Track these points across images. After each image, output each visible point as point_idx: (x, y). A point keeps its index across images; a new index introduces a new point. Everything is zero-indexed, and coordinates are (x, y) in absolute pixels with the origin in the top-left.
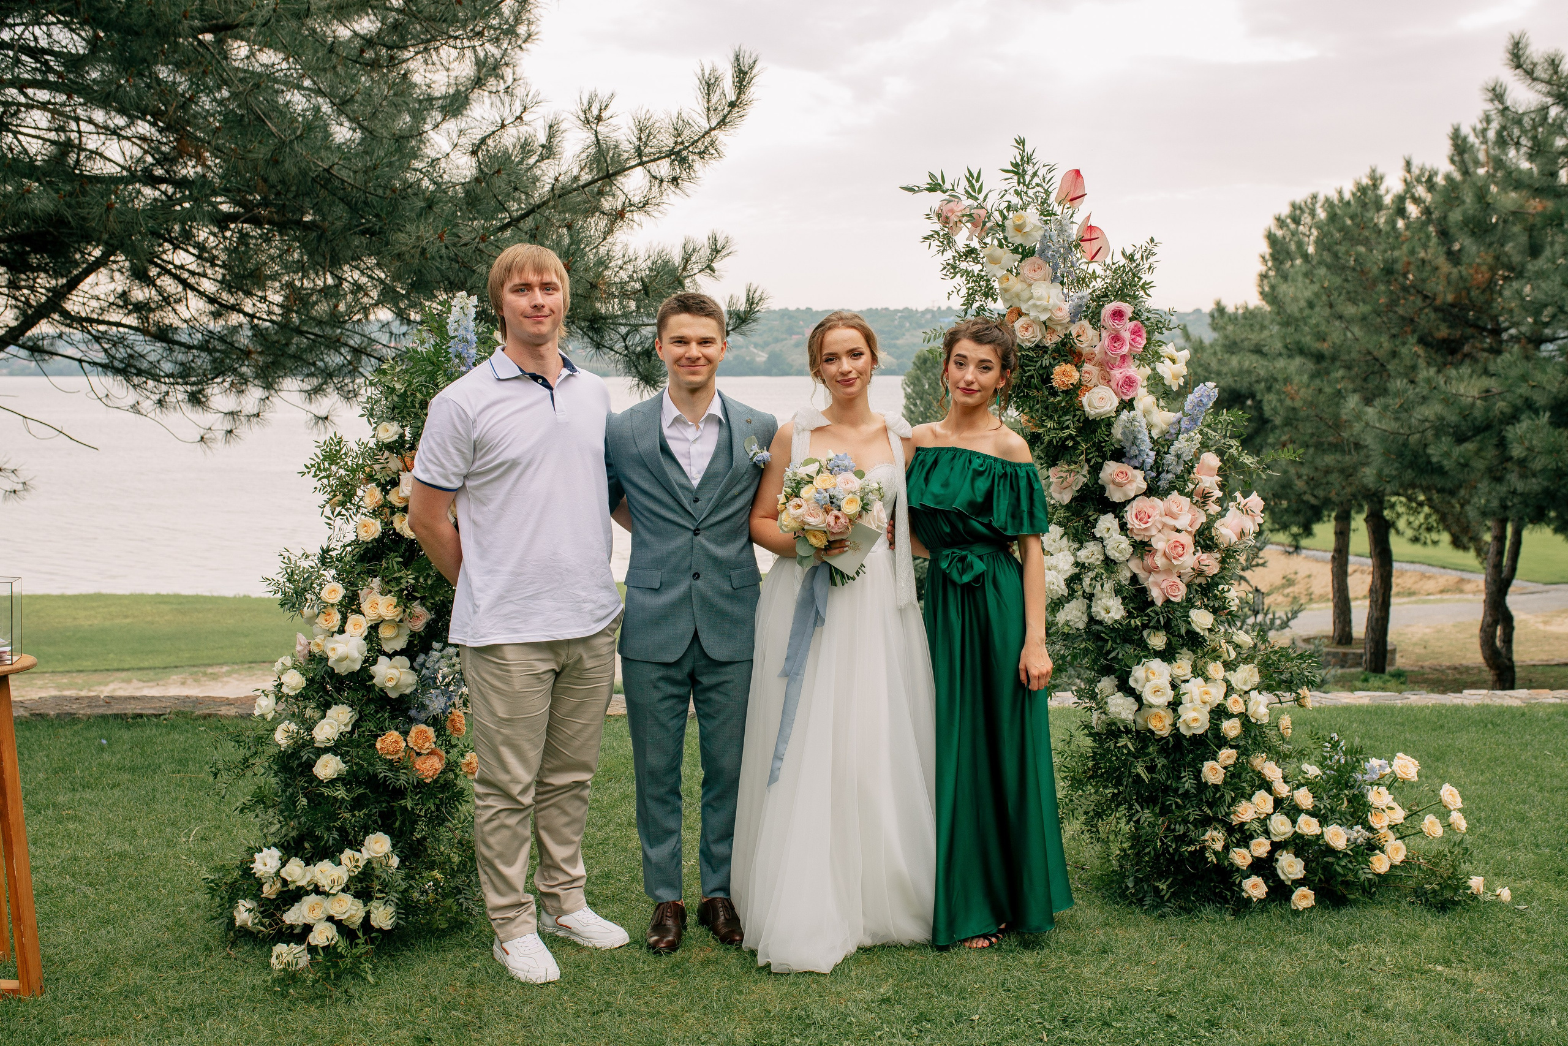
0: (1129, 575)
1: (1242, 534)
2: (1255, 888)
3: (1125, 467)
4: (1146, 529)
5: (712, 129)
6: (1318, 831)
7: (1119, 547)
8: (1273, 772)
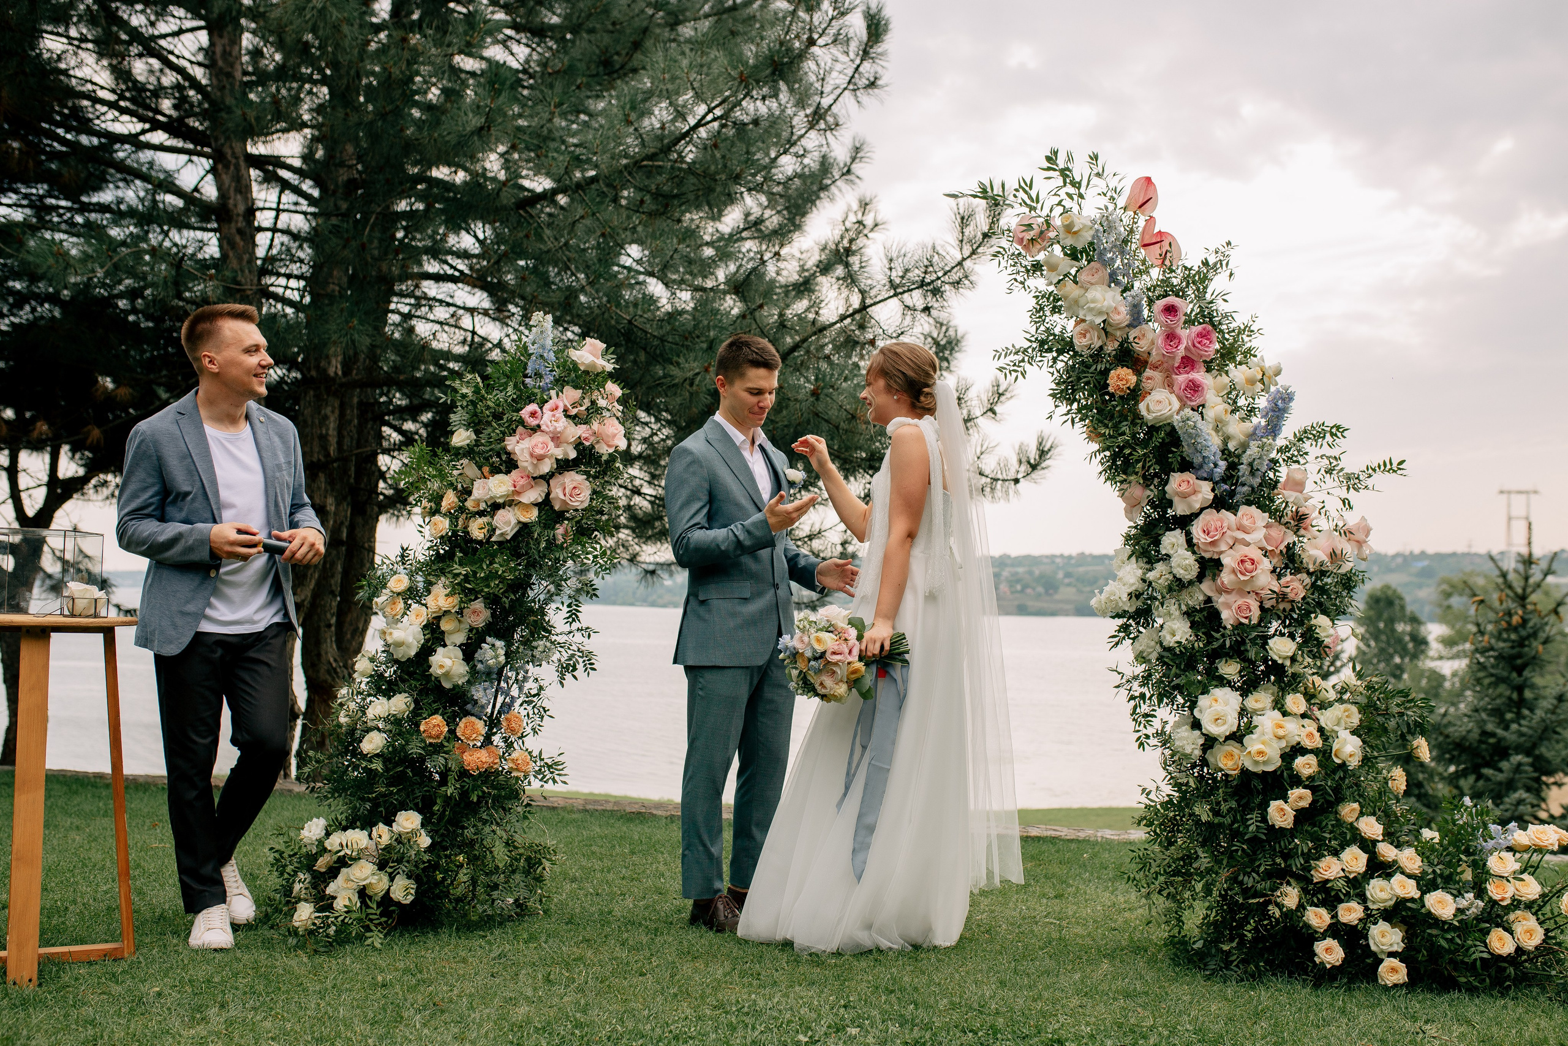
0: (1201, 598)
1: (1333, 555)
2: (1329, 952)
3: (1188, 476)
4: (1213, 543)
5: (964, 259)
6: (1416, 894)
7: (1184, 563)
8: (1371, 827)
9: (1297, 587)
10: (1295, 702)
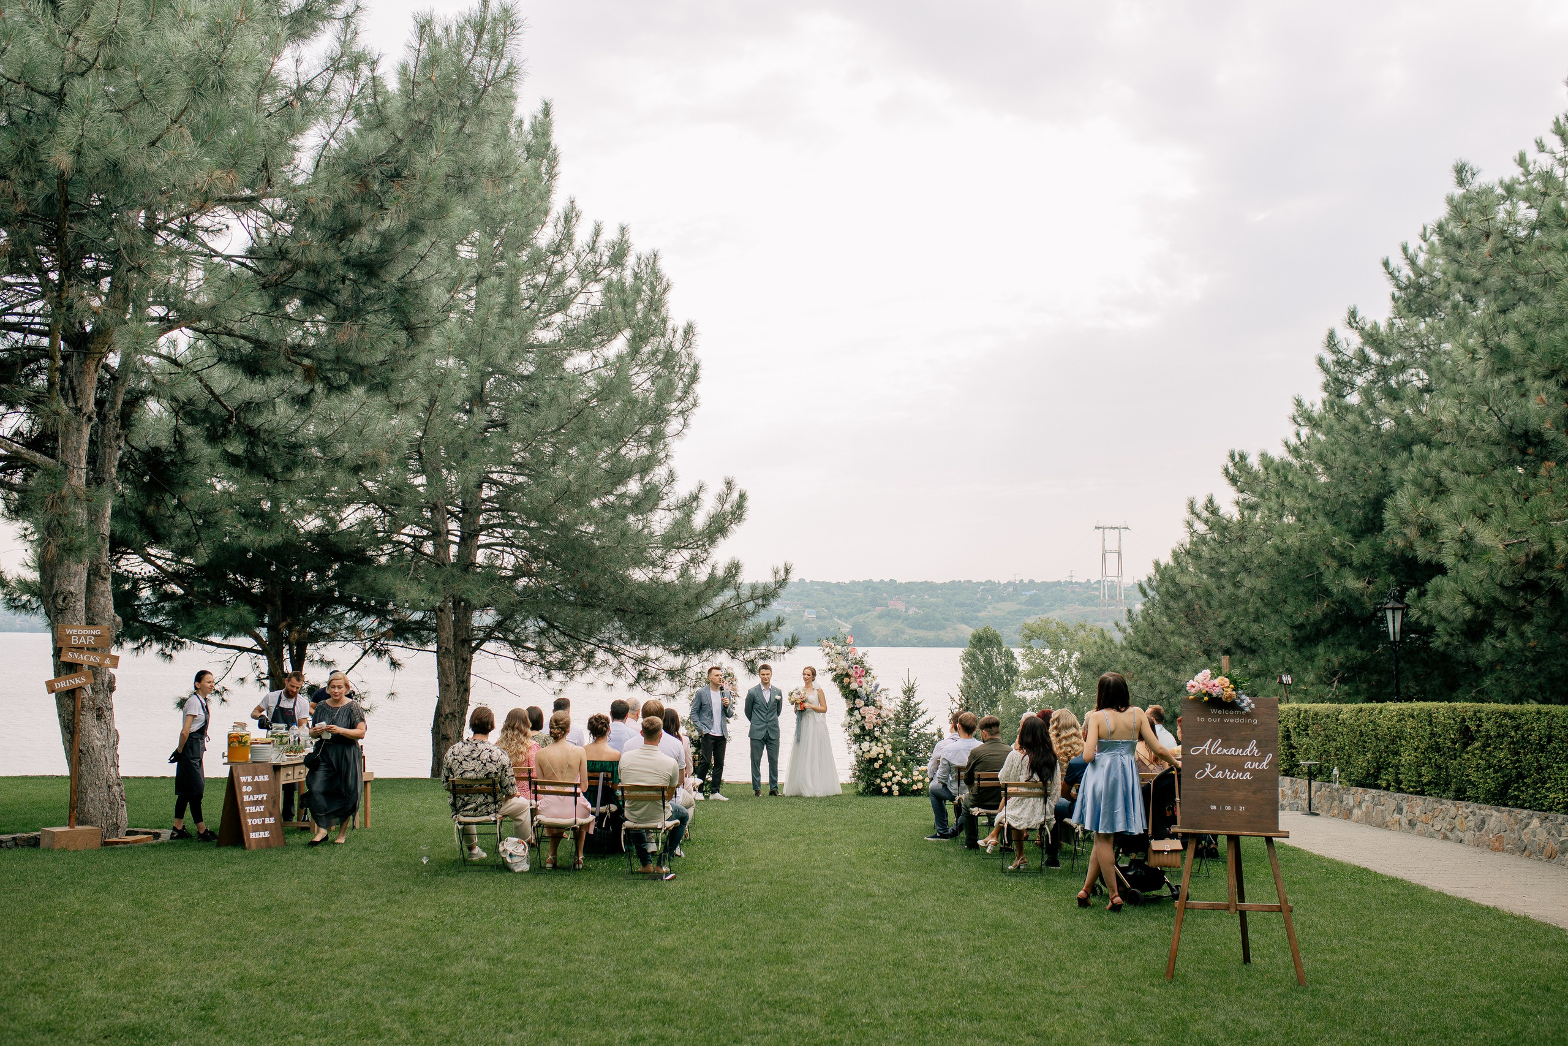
0: (862, 724)
1: (886, 715)
2: (885, 791)
3: (859, 699)
4: (864, 713)
5: (776, 590)
6: (901, 779)
7: (859, 717)
8: (893, 768)
9: (880, 722)
10: (880, 744)
